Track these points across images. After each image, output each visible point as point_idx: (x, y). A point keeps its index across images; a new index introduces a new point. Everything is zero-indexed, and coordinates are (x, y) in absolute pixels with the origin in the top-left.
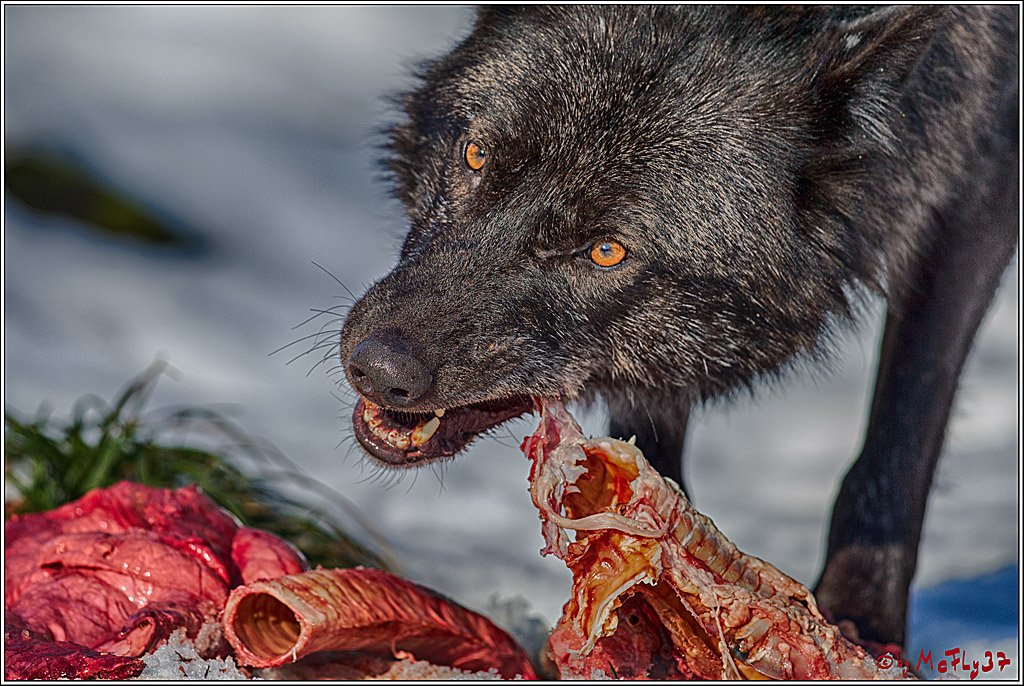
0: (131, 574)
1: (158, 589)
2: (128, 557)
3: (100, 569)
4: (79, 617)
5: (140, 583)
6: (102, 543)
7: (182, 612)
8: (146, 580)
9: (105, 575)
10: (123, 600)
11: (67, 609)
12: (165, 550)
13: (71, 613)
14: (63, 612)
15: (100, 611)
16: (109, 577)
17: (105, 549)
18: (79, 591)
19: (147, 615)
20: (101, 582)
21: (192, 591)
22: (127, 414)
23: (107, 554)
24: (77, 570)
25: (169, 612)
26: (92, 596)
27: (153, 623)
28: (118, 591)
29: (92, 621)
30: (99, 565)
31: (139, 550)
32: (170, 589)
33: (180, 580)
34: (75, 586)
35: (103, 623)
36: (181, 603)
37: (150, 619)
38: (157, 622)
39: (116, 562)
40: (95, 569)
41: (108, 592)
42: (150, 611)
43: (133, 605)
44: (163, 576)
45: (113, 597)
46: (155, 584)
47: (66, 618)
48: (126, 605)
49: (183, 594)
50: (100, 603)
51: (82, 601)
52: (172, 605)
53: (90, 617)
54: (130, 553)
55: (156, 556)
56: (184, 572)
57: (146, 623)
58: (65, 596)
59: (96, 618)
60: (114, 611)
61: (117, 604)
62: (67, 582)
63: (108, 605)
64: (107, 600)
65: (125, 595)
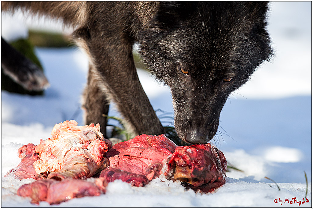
0: (147, 158)
2: (146, 153)
3: (139, 157)
4: (135, 170)
6: (139, 150)
9: (141, 159)
11: (132, 168)
13: (133, 169)
14: (131, 169)
15: (141, 168)
17: (141, 152)
18: (135, 163)
20: (140, 161)
24: (134, 157)
26: (139, 164)
27: (154, 171)
28: (145, 163)
29: (139, 171)
34: (134, 162)
35: (142, 172)
38: (155, 171)
39: (143, 155)
40: (137, 157)
41: (143, 164)
45: (144, 165)
47: (132, 171)
48: (147, 166)
50: (140, 166)
51: (136, 166)
53: (138, 170)
54: (146, 152)
57: (152, 172)
58: (132, 165)
59: (139, 170)
60: (144, 168)
61: (145, 167)
62: (132, 161)
63: (142, 167)
64: (142, 166)
65: (146, 164)
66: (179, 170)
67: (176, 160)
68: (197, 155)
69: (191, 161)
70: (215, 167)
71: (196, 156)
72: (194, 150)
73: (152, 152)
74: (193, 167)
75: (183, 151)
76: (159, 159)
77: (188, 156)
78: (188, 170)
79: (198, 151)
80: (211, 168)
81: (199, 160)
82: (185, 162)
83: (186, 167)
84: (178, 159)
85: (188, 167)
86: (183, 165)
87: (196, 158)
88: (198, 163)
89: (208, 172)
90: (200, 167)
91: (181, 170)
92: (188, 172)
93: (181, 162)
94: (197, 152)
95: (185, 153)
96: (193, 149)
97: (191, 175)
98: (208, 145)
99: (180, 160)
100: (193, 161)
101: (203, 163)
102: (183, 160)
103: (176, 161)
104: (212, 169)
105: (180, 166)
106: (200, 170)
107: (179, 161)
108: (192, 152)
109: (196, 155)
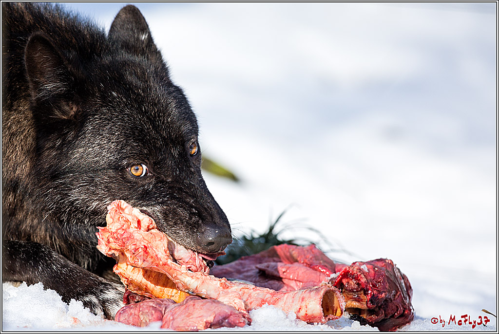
66: (349, 296)
67: (344, 281)
68: (375, 275)
69: (368, 283)
70: (400, 294)
71: (374, 277)
72: (371, 268)
73: (303, 271)
74: (370, 292)
75: (356, 268)
76: (314, 280)
77: (362, 276)
78: (363, 297)
79: (376, 269)
80: (395, 295)
81: (380, 282)
82: (358, 284)
83: (359, 293)
84: (347, 280)
85: (362, 292)
86: (355, 289)
87: (374, 279)
88: (378, 288)
89: (391, 300)
90: (380, 292)
91: (351, 296)
92: (362, 300)
93: (351, 284)
94: (375, 272)
95: (360, 272)
96: (370, 266)
97: (367, 304)
98: (390, 262)
99: (351, 282)
100: (371, 283)
101: (384, 288)
102: (355, 282)
103: (345, 283)
104: (397, 297)
105: (352, 291)
106: (380, 298)
107: (348, 283)
108: (368, 270)
109: (373, 275)
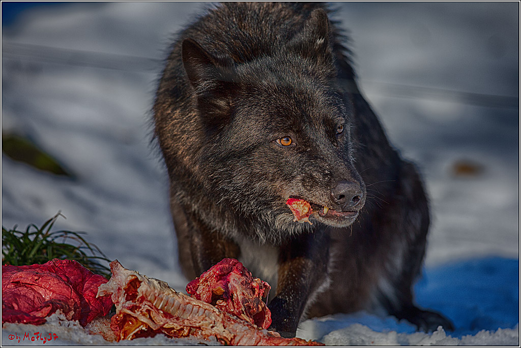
0: (45, 288)
1: (55, 295)
2: (45, 282)
3: (33, 285)
4: (23, 302)
5: (48, 291)
6: (35, 276)
7: (63, 304)
8: (50, 291)
10: (40, 296)
12: (59, 281)
13: (21, 300)
14: (18, 299)
15: (32, 300)
16: (36, 288)
17: (36, 278)
18: (25, 292)
19: (50, 303)
20: (33, 289)
21: (67, 296)
22: (44, 232)
23: (37, 280)
24: (25, 285)
25: (58, 303)
26: (29, 294)
28: (39, 293)
29: (28, 304)
30: (34, 283)
31: (49, 279)
32: (60, 295)
33: (64, 292)
34: (23, 290)
35: (32, 304)
36: (63, 300)
37: (51, 305)
38: (53, 306)
39: (40, 283)
40: (31, 285)
42: (51, 302)
43: (44, 299)
44: (57, 290)
45: (37, 295)
46: (54, 292)
47: (19, 302)
48: (41, 298)
49: (64, 297)
50: (32, 298)
51: (25, 296)
52: (60, 301)
53: (27, 302)
54: (45, 280)
55: (55, 283)
56: (65, 290)
57: (49, 306)
58: (19, 293)
59: (29, 302)
60: (36, 300)
61: (38, 298)
62: (20, 289)
63: (34, 298)
64: (34, 296)
65: (41, 295)
